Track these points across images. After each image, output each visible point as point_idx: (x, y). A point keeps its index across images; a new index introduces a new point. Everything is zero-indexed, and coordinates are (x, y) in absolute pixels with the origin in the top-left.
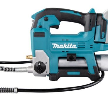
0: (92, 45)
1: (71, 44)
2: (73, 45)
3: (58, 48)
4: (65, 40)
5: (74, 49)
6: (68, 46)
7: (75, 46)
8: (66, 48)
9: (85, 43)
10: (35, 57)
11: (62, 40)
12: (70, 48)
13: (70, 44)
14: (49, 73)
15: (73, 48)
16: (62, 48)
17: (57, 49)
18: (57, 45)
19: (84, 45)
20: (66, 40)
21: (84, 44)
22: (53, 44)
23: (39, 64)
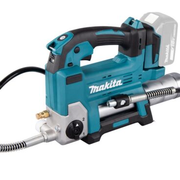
0: (141, 75)
1: (115, 80)
2: (117, 81)
3: (97, 91)
4: (107, 77)
5: (119, 86)
6: (111, 84)
7: (119, 83)
8: (108, 88)
9: (132, 74)
10: (68, 115)
12: (114, 86)
13: (113, 81)
15: (117, 85)
16: (103, 89)
17: (95, 93)
18: (96, 87)
19: (132, 78)
20: (109, 76)
21: (131, 76)
22: (90, 87)
23: (77, 125)
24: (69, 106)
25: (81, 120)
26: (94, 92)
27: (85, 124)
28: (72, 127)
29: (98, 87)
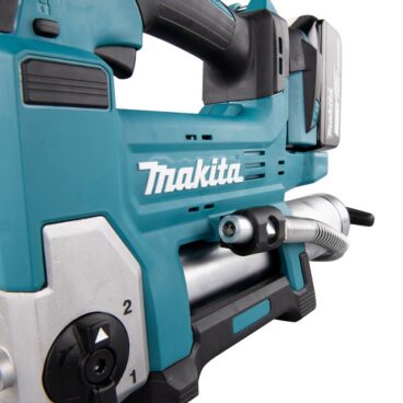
0: (283, 162)
1: (224, 160)
3: (170, 188)
4: (200, 139)
6: (214, 169)
7: (235, 173)
9: (263, 153)
10: (45, 285)
11: (188, 137)
12: (221, 180)
13: (219, 162)
14: (151, 375)
15: (230, 179)
17: (165, 196)
18: (164, 170)
19: (264, 164)
20: (204, 137)
21: (262, 159)
23: (102, 336)
24: (48, 230)
25: (118, 312)
26: (158, 190)
27: (135, 326)
28: (76, 351)
29: (173, 171)
